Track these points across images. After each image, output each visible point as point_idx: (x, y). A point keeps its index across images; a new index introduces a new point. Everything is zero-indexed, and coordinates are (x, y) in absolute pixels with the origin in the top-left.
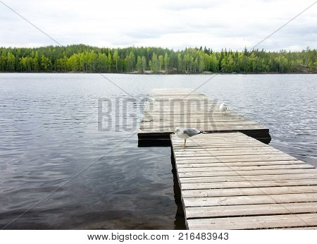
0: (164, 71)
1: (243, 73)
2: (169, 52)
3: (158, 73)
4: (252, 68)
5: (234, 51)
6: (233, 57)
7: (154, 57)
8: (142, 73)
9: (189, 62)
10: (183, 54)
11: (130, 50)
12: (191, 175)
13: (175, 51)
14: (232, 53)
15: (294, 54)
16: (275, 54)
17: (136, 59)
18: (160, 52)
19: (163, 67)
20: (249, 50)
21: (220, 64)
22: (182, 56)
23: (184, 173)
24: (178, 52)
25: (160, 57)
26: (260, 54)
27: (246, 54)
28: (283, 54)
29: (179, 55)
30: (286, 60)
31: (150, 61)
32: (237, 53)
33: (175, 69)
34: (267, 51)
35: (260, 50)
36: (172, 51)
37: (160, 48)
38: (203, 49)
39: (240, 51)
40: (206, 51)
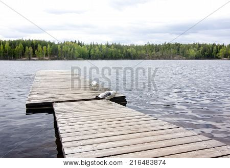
0: (47, 58)
1: (106, 60)
2: (51, 44)
3: (43, 59)
4: (112, 56)
5: (99, 44)
6: (99, 48)
7: (39, 47)
8: (30, 59)
9: (67, 51)
10: (62, 45)
11: (19, 42)
12: (69, 131)
13: (56, 43)
14: (98, 45)
15: (140, 46)
16: (128, 47)
17: (25, 48)
18: (44, 44)
19: (47, 55)
20: (110, 44)
21: (89, 53)
22: (61, 47)
23: (64, 130)
24: (58, 44)
25: (44, 47)
26: (118, 47)
27: (108, 46)
28: (132, 46)
29: (59, 46)
30: (135, 51)
31: (36, 51)
32: (101, 46)
33: (56, 56)
34: (122, 45)
35: (117, 44)
36: (53, 43)
37: (44, 41)
38: (77, 42)
39: (103, 44)
40: (80, 44)
